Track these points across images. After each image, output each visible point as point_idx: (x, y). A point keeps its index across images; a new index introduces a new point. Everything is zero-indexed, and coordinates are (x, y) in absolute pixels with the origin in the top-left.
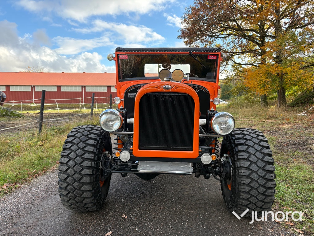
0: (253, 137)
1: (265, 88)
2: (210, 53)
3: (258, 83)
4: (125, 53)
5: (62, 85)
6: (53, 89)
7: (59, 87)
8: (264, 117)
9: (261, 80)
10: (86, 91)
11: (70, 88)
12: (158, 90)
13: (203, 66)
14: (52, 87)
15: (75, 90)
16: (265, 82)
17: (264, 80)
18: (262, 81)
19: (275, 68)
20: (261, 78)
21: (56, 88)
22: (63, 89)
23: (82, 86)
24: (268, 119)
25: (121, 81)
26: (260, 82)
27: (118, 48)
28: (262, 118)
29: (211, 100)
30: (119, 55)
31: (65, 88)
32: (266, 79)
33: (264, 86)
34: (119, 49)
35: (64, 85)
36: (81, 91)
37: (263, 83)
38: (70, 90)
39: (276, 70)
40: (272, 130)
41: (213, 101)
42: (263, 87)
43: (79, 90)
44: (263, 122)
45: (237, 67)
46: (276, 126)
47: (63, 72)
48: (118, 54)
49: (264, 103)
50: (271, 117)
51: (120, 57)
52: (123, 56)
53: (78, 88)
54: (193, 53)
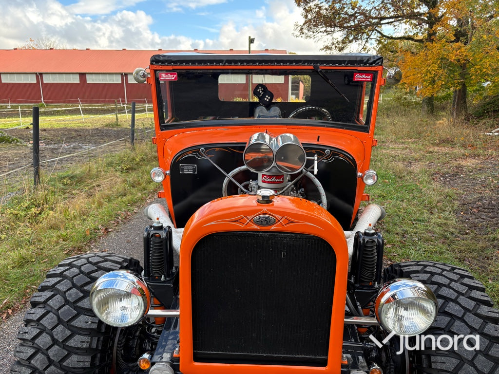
0: (452, 280)
1: (435, 86)
2: (359, 68)
3: (424, 77)
4: (170, 68)
5: (87, 72)
6: (73, 78)
7: (83, 76)
8: (431, 142)
9: (428, 71)
10: (129, 82)
11: (101, 77)
12: (241, 226)
13: (343, 97)
14: (71, 75)
15: (110, 80)
16: (435, 75)
17: (433, 72)
18: (430, 73)
19: (454, 51)
20: (429, 68)
21: (78, 76)
22: (90, 80)
23: (122, 74)
24: (437, 145)
25: (165, 129)
26: (427, 75)
27: (156, 56)
28: (428, 144)
29: (359, 174)
30: (157, 72)
31: (94, 77)
32: (438, 71)
33: (433, 82)
34: (157, 58)
35: (92, 72)
36: (120, 82)
37: (431, 77)
38: (103, 81)
39: (457, 55)
40: (447, 173)
41: (362, 177)
42: (430, 83)
43: (118, 81)
44: (430, 152)
45: (386, 43)
46: (455, 164)
47: (88, 48)
48: (155, 71)
49: (427, 107)
50: (444, 141)
51: (161, 77)
52: (167, 74)
53: (114, 77)
54: (321, 68)
